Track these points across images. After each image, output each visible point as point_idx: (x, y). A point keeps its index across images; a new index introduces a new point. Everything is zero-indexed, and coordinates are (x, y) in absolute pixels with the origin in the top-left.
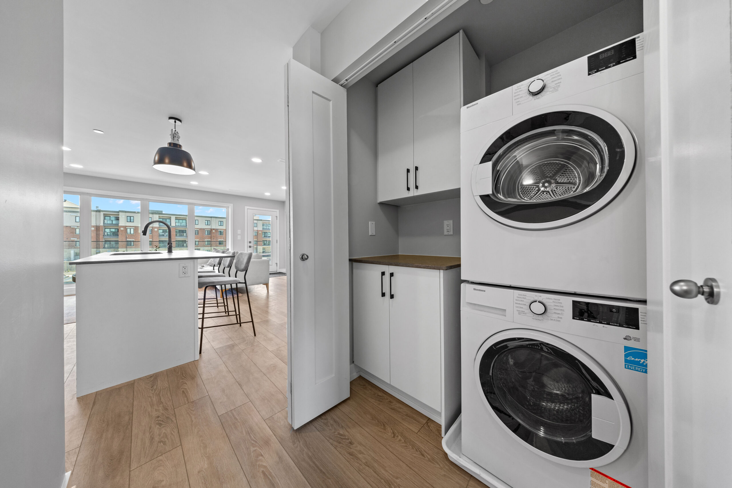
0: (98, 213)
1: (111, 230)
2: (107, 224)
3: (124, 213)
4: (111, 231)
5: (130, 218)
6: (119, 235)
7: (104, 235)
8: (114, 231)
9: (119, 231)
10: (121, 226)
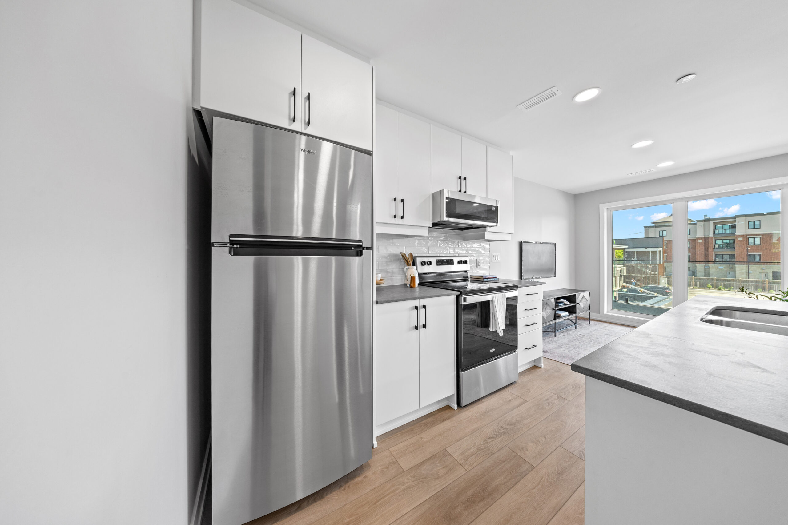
0: (706, 223)
1: (724, 241)
2: (719, 234)
3: (744, 218)
4: (725, 243)
5: (754, 223)
6: (736, 247)
7: (714, 248)
8: (728, 242)
9: (736, 242)
10: (739, 235)
